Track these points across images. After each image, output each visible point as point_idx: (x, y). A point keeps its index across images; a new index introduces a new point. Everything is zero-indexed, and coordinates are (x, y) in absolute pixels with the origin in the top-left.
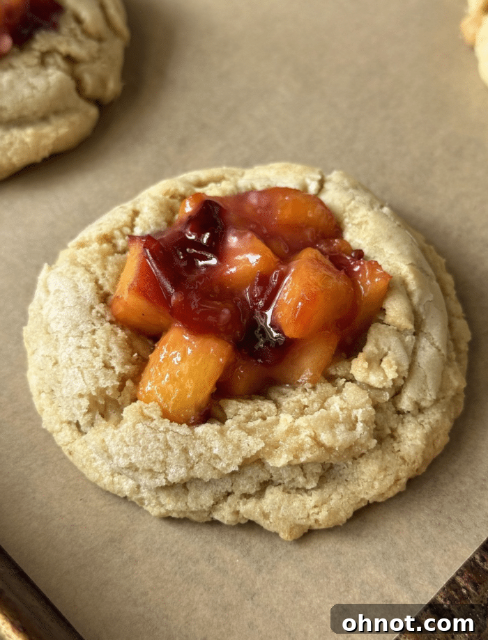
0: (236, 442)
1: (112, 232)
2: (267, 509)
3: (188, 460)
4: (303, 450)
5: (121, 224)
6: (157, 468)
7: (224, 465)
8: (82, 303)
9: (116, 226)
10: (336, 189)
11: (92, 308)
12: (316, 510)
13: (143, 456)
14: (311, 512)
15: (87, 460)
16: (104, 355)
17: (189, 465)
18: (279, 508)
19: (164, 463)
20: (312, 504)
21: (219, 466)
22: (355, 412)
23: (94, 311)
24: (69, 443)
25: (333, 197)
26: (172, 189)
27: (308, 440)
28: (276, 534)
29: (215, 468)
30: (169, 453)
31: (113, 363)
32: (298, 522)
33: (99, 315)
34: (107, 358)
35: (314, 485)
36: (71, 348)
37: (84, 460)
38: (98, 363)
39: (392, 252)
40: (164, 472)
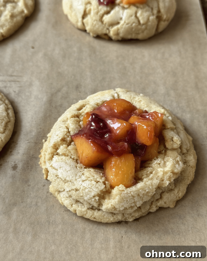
0: (151, 185)
1: (64, 137)
2: (165, 201)
3: (140, 197)
4: (171, 178)
5: (65, 133)
6: (133, 205)
7: (151, 193)
8: (72, 167)
9: (65, 134)
10: (124, 94)
11: (76, 167)
12: (178, 194)
13: (127, 203)
14: (177, 195)
15: (102, 217)
16: (93, 179)
17: (142, 199)
18: (168, 198)
19: (134, 202)
20: (176, 192)
21: (150, 195)
22: (177, 159)
23: (78, 168)
24: (92, 215)
25: (125, 96)
26: (73, 115)
27: (171, 174)
28: (169, 207)
29: (148, 196)
30: (135, 198)
31: (98, 180)
32: (174, 200)
33: (80, 168)
34: (95, 179)
35: (174, 187)
36: (80, 182)
37: (101, 217)
38: (94, 183)
39: (155, 107)
40: (135, 205)
